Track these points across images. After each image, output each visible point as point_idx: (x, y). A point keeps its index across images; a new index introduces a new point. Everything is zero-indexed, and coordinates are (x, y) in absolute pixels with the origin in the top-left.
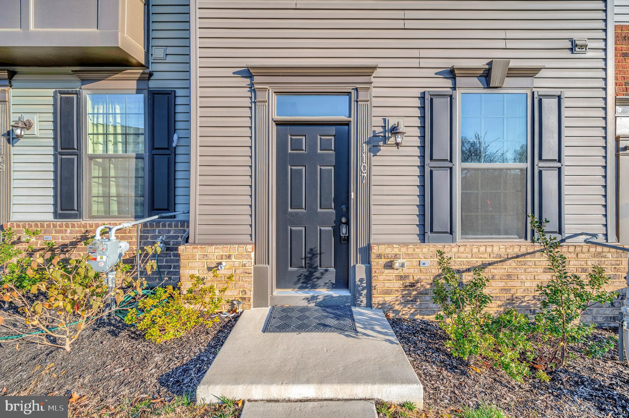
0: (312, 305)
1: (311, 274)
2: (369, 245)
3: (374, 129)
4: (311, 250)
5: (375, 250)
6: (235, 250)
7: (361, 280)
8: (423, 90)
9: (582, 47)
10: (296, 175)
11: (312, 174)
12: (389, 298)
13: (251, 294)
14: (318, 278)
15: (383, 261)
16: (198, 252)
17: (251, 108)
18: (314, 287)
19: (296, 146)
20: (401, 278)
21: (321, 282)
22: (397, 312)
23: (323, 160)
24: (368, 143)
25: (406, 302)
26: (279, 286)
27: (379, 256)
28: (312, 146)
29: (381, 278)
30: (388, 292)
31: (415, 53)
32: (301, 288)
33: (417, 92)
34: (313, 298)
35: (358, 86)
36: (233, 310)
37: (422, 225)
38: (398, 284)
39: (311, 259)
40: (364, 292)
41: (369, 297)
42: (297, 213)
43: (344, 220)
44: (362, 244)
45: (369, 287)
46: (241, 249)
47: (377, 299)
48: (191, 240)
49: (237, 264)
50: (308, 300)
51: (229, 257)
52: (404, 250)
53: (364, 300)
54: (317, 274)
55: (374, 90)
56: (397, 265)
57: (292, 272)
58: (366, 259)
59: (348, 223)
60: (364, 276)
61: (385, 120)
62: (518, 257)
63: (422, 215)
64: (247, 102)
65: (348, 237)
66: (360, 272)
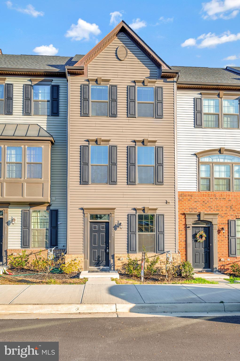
0: (99, 270)
1: (99, 262)
2: (114, 254)
3: (115, 224)
4: (99, 256)
5: (115, 255)
6: (79, 256)
7: (112, 263)
8: (128, 213)
9: (168, 203)
10: (95, 236)
11: (99, 235)
12: (119, 268)
13: (83, 267)
14: (100, 264)
15: (118, 258)
16: (70, 256)
17: (83, 218)
18: (99, 266)
19: (95, 228)
20: (122, 263)
21: (101, 265)
22: (121, 271)
23: (102, 232)
24: (114, 227)
25: (123, 269)
26: (90, 266)
27: (117, 257)
28: (99, 228)
29: (117, 263)
30: (119, 266)
31: (126, 204)
32: (96, 266)
33: (127, 214)
34: (99, 268)
35: (111, 213)
36: (79, 271)
37: (128, 249)
38: (121, 264)
39: (98, 258)
40: (113, 266)
41: (114, 268)
42: (95, 246)
43: (108, 248)
44: (112, 254)
45: (114, 265)
46: (81, 255)
47: (116, 268)
48: (67, 253)
49: (80, 259)
50: (98, 269)
51: (78, 257)
52: (123, 255)
53: (113, 269)
54: (100, 262)
55: (115, 213)
56: (121, 259)
57: (93, 262)
58: (113, 258)
59: (109, 249)
60: (113, 262)
61: (118, 221)
62: (152, 257)
63: (128, 246)
64: (82, 216)
65: (109, 252)
66: (112, 261)
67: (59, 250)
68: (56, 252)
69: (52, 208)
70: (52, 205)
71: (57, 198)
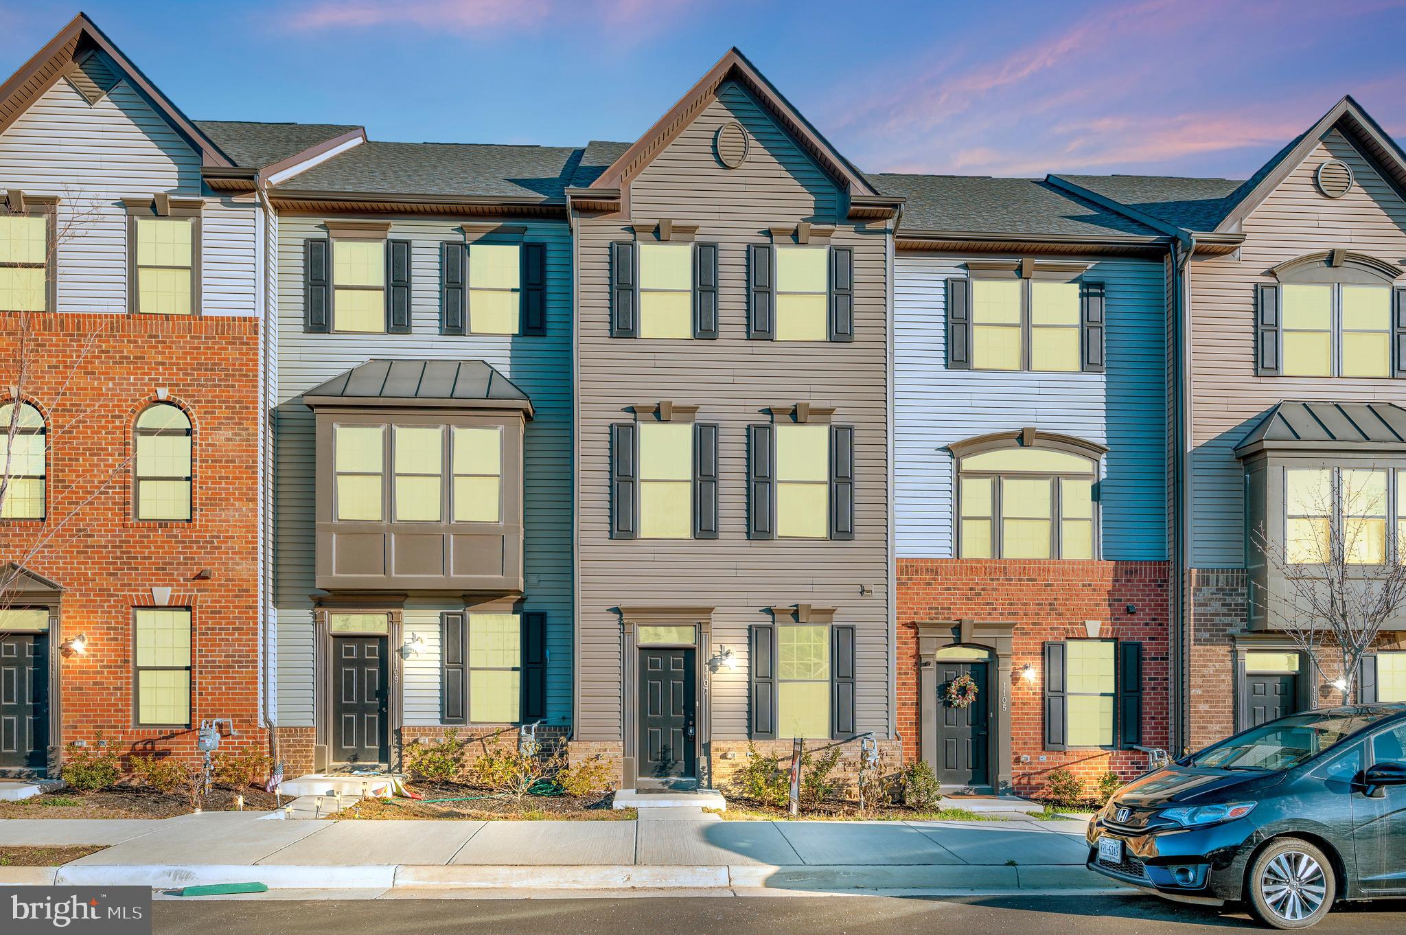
0: (666, 787)
1: (665, 765)
2: (710, 742)
3: (713, 653)
4: (665, 746)
5: (714, 745)
6: (609, 745)
7: (703, 768)
8: (751, 623)
9: (868, 592)
10: (654, 688)
11: (666, 686)
12: (724, 781)
13: (621, 778)
14: (670, 768)
15: (720, 753)
16: (582, 746)
17: (620, 637)
18: (668, 775)
19: (654, 664)
20: (733, 766)
21: (672, 771)
22: (730, 791)
23: (675, 676)
24: (709, 664)
25: (735, 784)
26: (640, 775)
27: (717, 750)
28: (667, 665)
29: (718, 766)
30: (723, 777)
31: (745, 595)
32: (657, 776)
33: (746, 625)
34: (667, 782)
35: (701, 621)
36: (608, 789)
37: (749, 727)
38: (730, 771)
39: (664, 753)
40: (707, 776)
41: (710, 780)
42: (655, 718)
43: (691, 723)
44: (705, 741)
45: (710, 773)
46: (615, 745)
47: (715, 781)
48: (575, 737)
49: (611, 756)
50: (663, 784)
51: (605, 750)
52: (735, 744)
53: (706, 783)
54: (669, 765)
55: (713, 623)
56: (729, 756)
57: (650, 764)
58: (708, 753)
59: (694, 725)
60: (706, 765)
61: (721, 646)
62: (819, 749)
63: (750, 719)
64: (617, 632)
65: (695, 736)
66: (703, 762)
67: (550, 730)
68: (543, 735)
69: (527, 607)
70: (530, 599)
71: (542, 577)
